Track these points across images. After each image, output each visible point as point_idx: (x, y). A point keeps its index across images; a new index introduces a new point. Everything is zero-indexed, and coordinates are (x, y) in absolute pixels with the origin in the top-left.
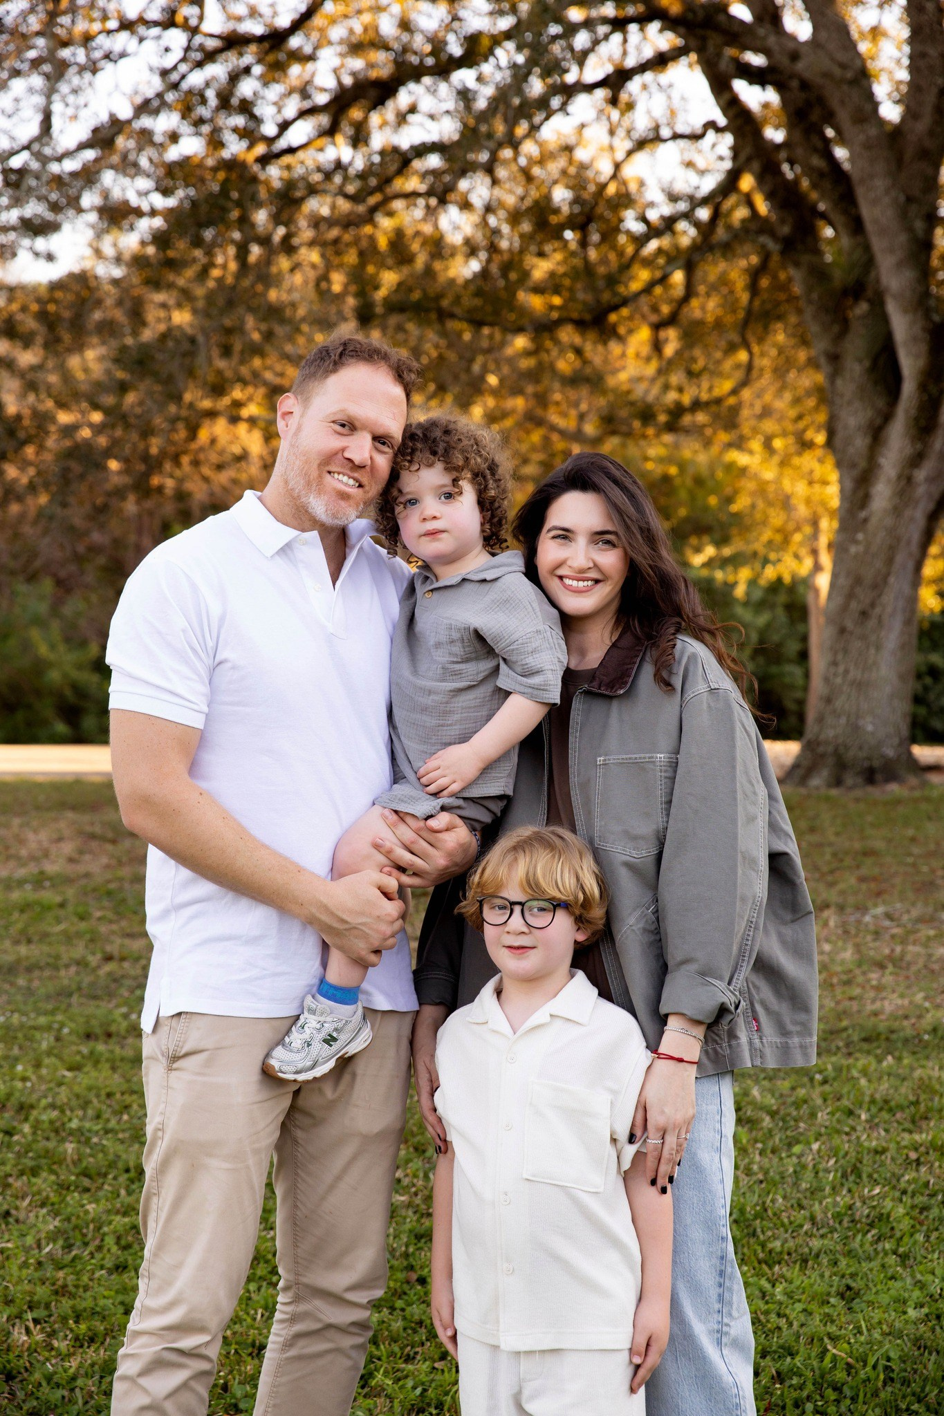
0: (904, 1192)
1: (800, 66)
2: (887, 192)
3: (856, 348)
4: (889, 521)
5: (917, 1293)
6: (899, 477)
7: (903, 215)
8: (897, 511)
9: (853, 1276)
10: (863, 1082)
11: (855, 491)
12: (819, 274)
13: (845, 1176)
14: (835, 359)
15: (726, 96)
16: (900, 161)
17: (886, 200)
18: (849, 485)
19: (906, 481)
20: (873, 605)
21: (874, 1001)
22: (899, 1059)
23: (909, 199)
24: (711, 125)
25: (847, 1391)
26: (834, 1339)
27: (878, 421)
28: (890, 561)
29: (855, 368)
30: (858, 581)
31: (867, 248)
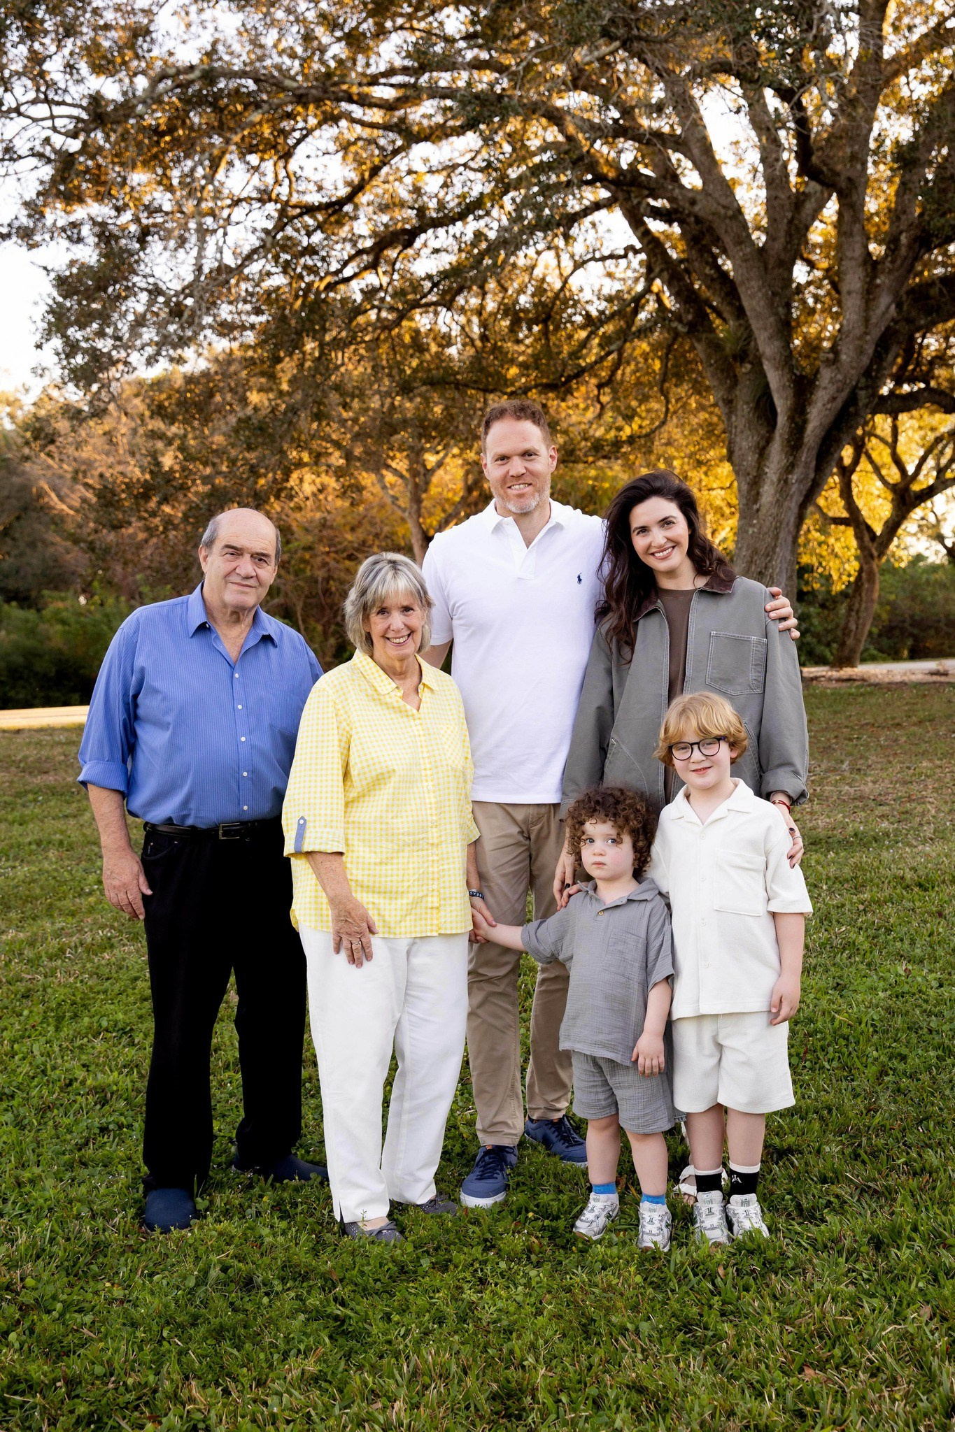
0: (861, 929)
1: (697, 208)
2: (760, 290)
3: (744, 396)
4: (774, 511)
5: (882, 984)
6: (779, 481)
7: (771, 305)
8: (779, 503)
9: (840, 977)
10: (819, 868)
11: (749, 492)
12: (716, 346)
13: (821, 922)
14: (729, 402)
15: (642, 229)
16: (766, 269)
17: (760, 295)
18: (745, 487)
19: (784, 482)
20: (766, 568)
21: (811, 821)
22: (837, 853)
23: (774, 294)
24: (630, 248)
25: (851, 1039)
26: (838, 1012)
27: (762, 444)
28: (776, 537)
29: (744, 409)
30: (755, 552)
31: (748, 327)
